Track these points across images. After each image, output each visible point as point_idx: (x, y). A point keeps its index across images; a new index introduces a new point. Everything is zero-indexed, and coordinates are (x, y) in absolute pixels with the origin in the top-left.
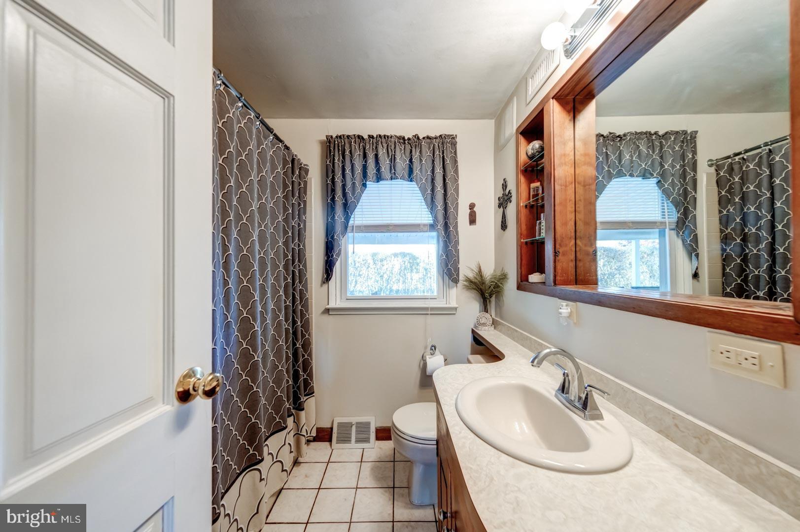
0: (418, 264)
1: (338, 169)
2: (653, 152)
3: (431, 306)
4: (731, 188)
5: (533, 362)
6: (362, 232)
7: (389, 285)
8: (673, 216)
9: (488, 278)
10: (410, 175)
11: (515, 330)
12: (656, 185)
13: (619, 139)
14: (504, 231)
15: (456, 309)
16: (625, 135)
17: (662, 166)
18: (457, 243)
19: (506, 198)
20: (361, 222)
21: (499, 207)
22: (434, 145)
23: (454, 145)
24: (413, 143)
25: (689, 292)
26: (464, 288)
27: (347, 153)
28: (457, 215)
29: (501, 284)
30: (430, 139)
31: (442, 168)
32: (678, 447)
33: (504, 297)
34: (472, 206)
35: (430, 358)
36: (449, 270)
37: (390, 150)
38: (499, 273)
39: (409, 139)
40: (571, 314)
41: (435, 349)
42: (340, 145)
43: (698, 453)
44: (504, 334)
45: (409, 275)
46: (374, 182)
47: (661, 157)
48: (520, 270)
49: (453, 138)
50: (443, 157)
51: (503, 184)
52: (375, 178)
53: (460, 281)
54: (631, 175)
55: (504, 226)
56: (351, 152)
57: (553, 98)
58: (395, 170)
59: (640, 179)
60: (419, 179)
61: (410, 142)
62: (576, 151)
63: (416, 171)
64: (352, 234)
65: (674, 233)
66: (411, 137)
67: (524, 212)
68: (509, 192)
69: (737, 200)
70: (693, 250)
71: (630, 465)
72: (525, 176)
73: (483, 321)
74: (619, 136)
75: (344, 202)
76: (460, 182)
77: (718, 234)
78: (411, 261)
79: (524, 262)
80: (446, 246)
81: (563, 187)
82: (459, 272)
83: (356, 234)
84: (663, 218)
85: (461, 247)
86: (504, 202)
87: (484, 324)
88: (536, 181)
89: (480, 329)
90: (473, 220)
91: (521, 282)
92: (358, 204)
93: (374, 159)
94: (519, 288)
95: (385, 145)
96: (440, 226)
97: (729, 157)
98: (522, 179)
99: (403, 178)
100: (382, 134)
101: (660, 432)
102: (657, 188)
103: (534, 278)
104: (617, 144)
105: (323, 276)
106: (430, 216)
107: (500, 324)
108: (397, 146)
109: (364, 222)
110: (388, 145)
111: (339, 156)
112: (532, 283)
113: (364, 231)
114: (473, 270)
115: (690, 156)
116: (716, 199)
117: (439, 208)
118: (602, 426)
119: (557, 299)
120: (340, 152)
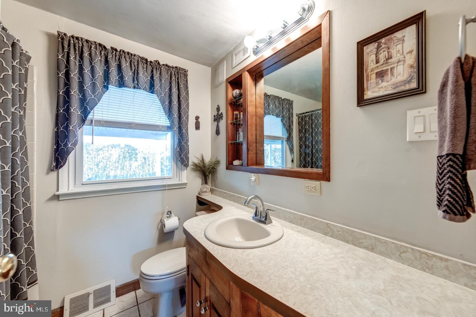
0: (136, 154)
1: (75, 67)
2: (280, 106)
3: (168, 184)
4: (302, 126)
5: (245, 204)
6: (103, 126)
7: (106, 172)
8: (286, 136)
9: (207, 164)
10: (151, 88)
11: (225, 192)
12: (281, 121)
13: (268, 97)
14: (218, 135)
15: (186, 184)
16: (271, 96)
17: (283, 113)
18: (187, 141)
19: (219, 117)
20: (101, 117)
21: (215, 121)
22: (171, 72)
23: (186, 76)
24: (156, 66)
25: (290, 166)
26: (191, 170)
27: (86, 54)
28: (188, 122)
29: (216, 166)
30: (168, 67)
31: (177, 89)
32: (295, 225)
33: (217, 175)
34: (197, 118)
35: (167, 220)
36: (182, 158)
37: (133, 65)
38: (214, 160)
39: (151, 62)
40: (255, 179)
41: (171, 213)
42: (77, 45)
43: (301, 225)
44: (218, 196)
45: (127, 163)
46: (116, 86)
47: (283, 109)
48: (228, 158)
49: (186, 71)
50: (178, 82)
51: (217, 108)
52: (117, 83)
53: (189, 166)
54: (273, 115)
55: (218, 132)
56: (90, 55)
57: (247, 71)
58: (138, 82)
59: (275, 117)
60: (159, 93)
61: (152, 64)
62: (256, 101)
63: (157, 87)
64: (91, 127)
65: (286, 142)
66: (152, 61)
67: (230, 126)
68: (221, 113)
69: (304, 131)
70: (292, 150)
71: (284, 236)
72: (231, 107)
73: (205, 190)
74: (268, 96)
75: (80, 97)
76: (190, 101)
77: (299, 144)
78: (130, 151)
79: (230, 154)
80: (180, 143)
81: (251, 117)
82: (188, 160)
83: (95, 127)
84: (283, 136)
85: (190, 144)
86: (217, 118)
87: (205, 192)
88: (237, 110)
89: (203, 195)
90: (197, 127)
91: (229, 165)
92: (99, 102)
93: (116, 68)
94: (227, 168)
95: (129, 60)
96: (176, 129)
97: (301, 114)
98: (230, 108)
99: (145, 89)
100: (126, 51)
101: (290, 222)
102: (281, 122)
103: (236, 163)
104: (267, 100)
105: (52, 164)
106: (168, 120)
107: (215, 190)
108: (140, 65)
109: (104, 118)
110: (131, 61)
111: (75, 54)
112: (235, 165)
113: (105, 125)
114: (198, 159)
115: (291, 111)
116: (298, 130)
117: (175, 116)
118: (273, 225)
119: (249, 173)
120: (77, 52)
